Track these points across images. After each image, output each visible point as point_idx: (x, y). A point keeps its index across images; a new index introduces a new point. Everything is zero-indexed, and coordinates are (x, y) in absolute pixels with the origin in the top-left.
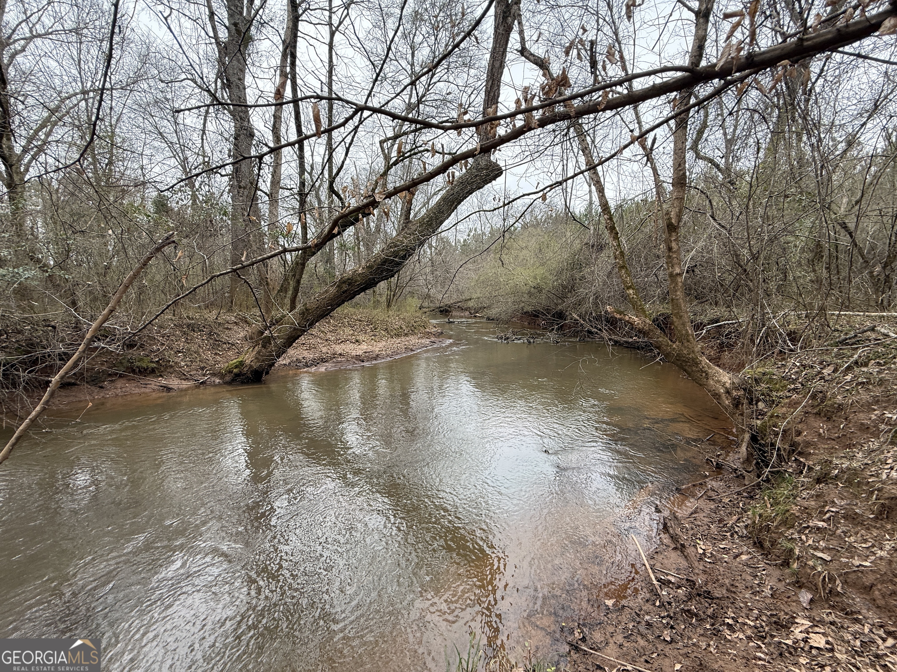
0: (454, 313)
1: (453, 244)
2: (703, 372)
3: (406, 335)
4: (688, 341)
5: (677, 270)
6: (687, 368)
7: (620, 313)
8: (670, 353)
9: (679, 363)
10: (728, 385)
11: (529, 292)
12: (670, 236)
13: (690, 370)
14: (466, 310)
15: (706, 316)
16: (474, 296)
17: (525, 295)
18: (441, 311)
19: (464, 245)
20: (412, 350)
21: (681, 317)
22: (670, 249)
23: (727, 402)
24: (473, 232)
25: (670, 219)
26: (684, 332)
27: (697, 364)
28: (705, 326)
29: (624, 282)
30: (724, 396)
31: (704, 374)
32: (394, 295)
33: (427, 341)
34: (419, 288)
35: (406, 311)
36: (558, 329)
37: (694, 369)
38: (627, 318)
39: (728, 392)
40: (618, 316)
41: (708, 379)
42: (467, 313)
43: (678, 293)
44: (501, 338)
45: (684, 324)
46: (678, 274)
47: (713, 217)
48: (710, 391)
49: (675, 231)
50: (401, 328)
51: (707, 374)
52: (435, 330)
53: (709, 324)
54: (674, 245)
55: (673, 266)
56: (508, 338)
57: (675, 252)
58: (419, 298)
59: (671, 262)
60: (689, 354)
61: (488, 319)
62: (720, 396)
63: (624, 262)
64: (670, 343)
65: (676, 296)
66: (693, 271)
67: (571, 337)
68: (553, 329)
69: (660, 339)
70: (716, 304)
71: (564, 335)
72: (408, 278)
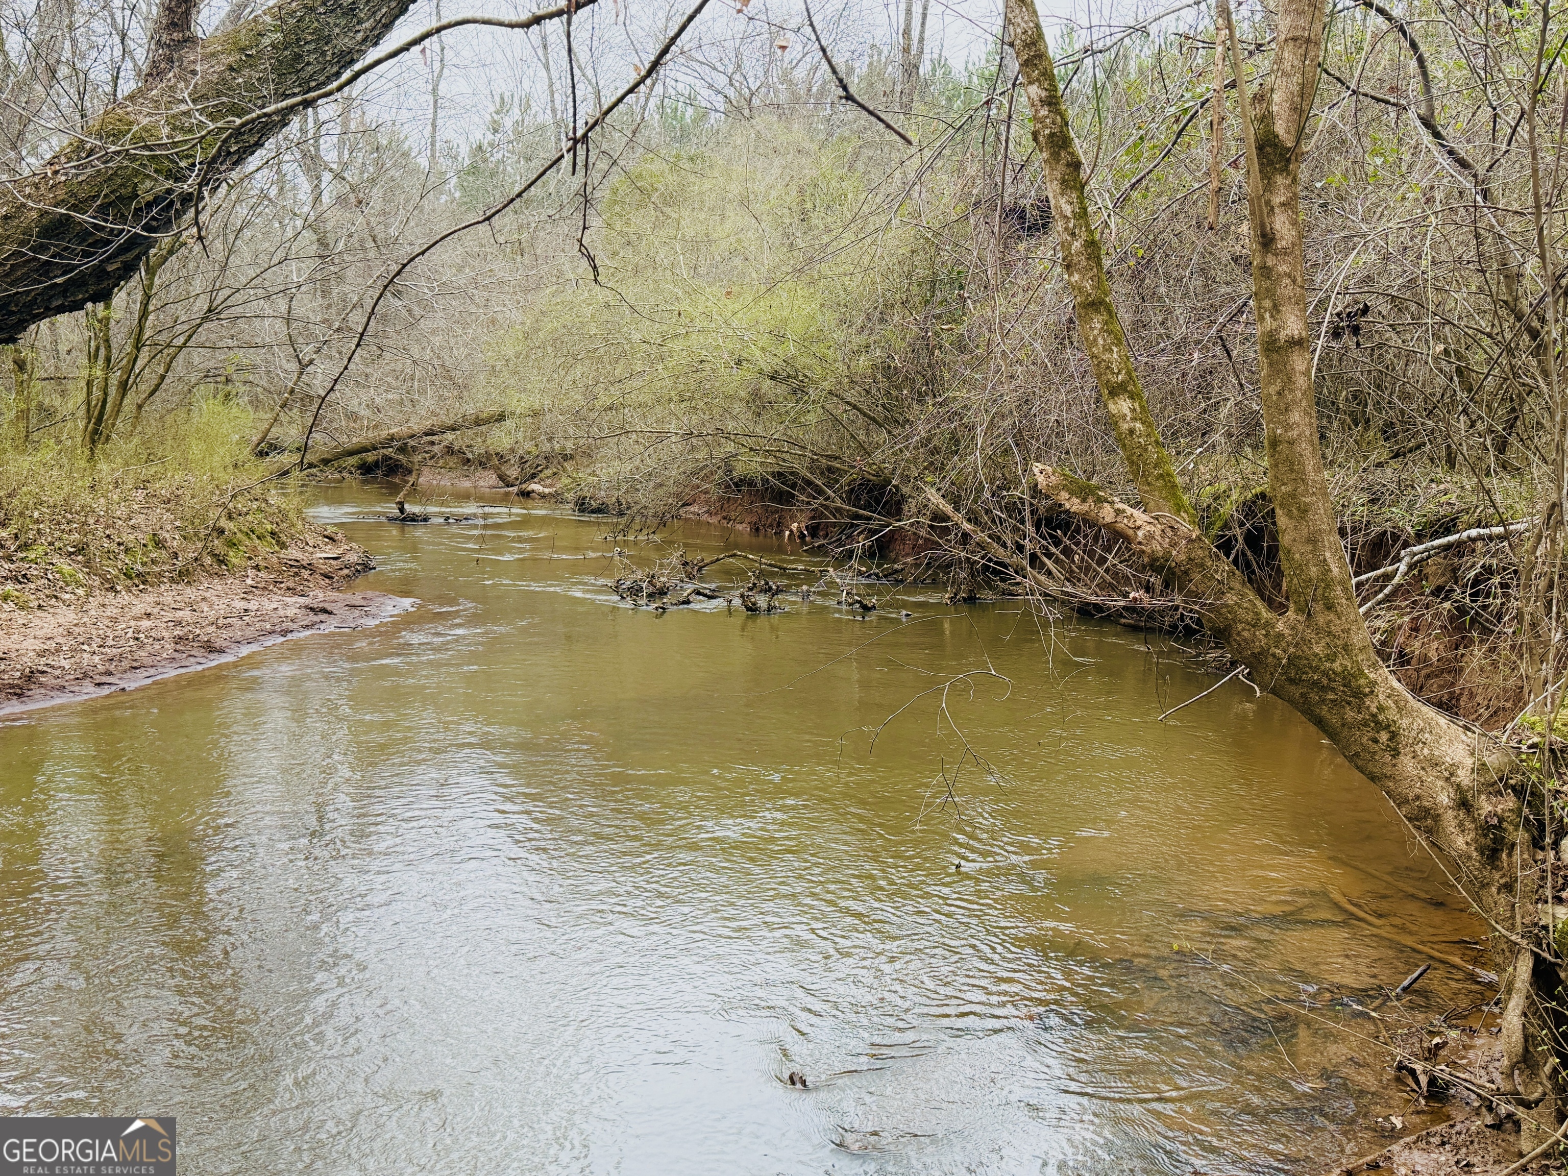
0: (426, 478)
1: (423, 162)
2: (1380, 726)
3: (184, 576)
4: (1329, 607)
5: (1293, 326)
6: (1324, 711)
7: (1084, 492)
8: (1264, 652)
9: (1296, 691)
10: (1464, 777)
11: (756, 395)
12: (1269, 187)
13: (1334, 720)
14: (483, 463)
15: (1412, 503)
16: (518, 403)
17: (737, 408)
18: (366, 469)
19: (474, 170)
20: (210, 648)
21: (1304, 511)
22: (1267, 240)
23: (1460, 842)
24: (516, 113)
25: (1266, 119)
26: (1314, 571)
27: (1359, 695)
28: (1406, 545)
29: (1102, 368)
30: (1450, 820)
31: (1384, 736)
32: (124, 387)
33: (292, 606)
34: (257, 357)
35: (185, 465)
36: (869, 554)
37: (1350, 714)
38: (1107, 514)
39: (1464, 804)
40: (1074, 505)
41: (1396, 753)
42: (487, 480)
43: (1295, 416)
44: (635, 591)
45: (1313, 540)
46: (1297, 343)
47: (1427, 123)
48: (1402, 802)
49: (1285, 170)
50: (159, 544)
51: (1393, 736)
52: (331, 551)
53: (1420, 537)
54: (1281, 224)
55: (1276, 309)
56: (662, 592)
57: (1285, 252)
58: (256, 403)
59: (1270, 293)
60: (1331, 658)
61: (582, 505)
62: (1437, 818)
63: (1099, 285)
64: (1266, 614)
65: (1288, 427)
66: (1356, 330)
67: (917, 584)
68: (850, 554)
69: (1231, 599)
70: (1451, 462)
71: (896, 578)
72: (202, 304)
